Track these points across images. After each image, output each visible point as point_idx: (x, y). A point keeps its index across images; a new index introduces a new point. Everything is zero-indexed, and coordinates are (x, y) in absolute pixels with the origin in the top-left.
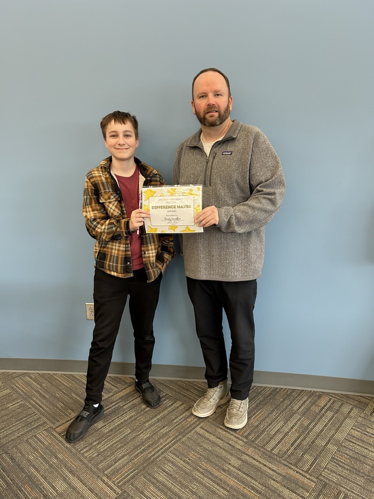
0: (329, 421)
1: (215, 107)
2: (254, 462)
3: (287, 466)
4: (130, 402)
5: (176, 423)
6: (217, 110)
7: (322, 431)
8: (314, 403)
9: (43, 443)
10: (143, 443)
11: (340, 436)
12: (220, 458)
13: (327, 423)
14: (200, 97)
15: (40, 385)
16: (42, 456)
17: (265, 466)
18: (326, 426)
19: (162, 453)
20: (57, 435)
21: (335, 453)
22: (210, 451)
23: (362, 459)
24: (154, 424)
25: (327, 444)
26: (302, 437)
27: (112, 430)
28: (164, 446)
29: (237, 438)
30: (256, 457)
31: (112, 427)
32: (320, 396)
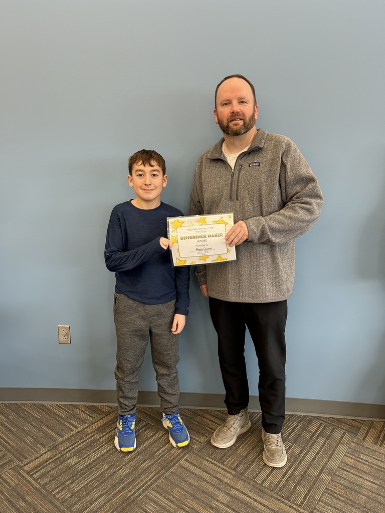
0: (321, 448)
1: (240, 115)
2: (244, 497)
3: (279, 500)
4: (107, 434)
5: (158, 456)
6: (241, 118)
7: (314, 459)
8: (304, 429)
9: (9, 485)
10: (122, 481)
11: (333, 464)
12: (207, 494)
13: (319, 451)
14: (224, 105)
15: (5, 417)
16: (7, 499)
17: (256, 501)
18: (318, 453)
19: (143, 491)
20: (25, 474)
21: (329, 483)
22: (196, 487)
23: (357, 488)
24: (134, 458)
25: (320, 473)
26: (293, 467)
27: (87, 467)
28: (145, 483)
29: (225, 470)
30: (246, 491)
31: (87, 463)
32: (311, 420)
